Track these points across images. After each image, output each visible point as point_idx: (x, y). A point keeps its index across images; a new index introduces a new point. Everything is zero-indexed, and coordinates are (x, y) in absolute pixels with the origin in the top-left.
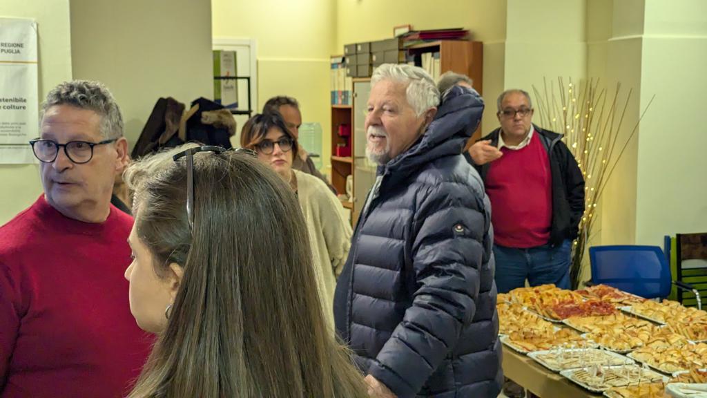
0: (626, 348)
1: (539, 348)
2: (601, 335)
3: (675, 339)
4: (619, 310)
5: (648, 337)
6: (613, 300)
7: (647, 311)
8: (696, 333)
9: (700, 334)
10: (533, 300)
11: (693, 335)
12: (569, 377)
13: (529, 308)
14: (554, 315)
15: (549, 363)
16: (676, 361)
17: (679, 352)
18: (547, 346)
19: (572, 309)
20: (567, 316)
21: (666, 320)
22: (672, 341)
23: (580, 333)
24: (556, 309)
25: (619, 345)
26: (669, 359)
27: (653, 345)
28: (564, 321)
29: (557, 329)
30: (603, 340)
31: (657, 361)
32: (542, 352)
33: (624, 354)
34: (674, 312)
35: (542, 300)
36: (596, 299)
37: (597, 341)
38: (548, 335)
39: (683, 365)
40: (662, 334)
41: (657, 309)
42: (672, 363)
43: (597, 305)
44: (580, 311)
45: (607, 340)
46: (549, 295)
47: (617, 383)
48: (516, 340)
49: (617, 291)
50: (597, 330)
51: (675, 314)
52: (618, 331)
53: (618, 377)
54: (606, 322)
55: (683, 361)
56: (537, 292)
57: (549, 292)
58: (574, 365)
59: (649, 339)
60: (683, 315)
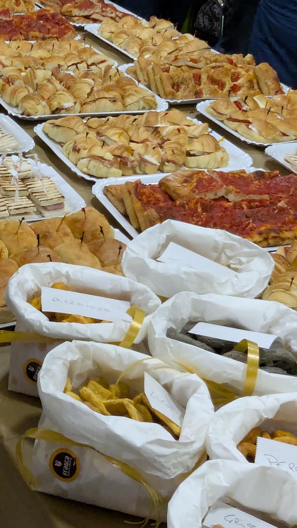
5: (89, 91)
6: (76, 12)
7: (118, 35)
9: (183, 87)
11: (169, 89)
21: (142, 52)
41: (138, 32)
42: (101, 159)
43: (47, 20)
51: (158, 44)
55: (125, 155)
59: (89, 95)
60: (170, 47)
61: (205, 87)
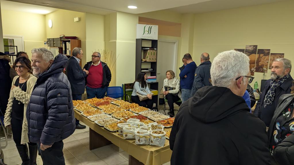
0: (111, 113)
1: (90, 115)
2: (105, 110)
3: (122, 110)
4: (111, 103)
6: (109, 101)
7: (117, 103)
8: (126, 108)
10: (91, 102)
12: (97, 123)
13: (90, 104)
14: (96, 106)
15: (92, 119)
16: (121, 116)
17: (122, 114)
18: (93, 114)
19: (100, 104)
20: (99, 105)
21: (121, 105)
22: (121, 110)
23: (101, 110)
24: (96, 104)
25: (109, 113)
26: (120, 116)
27: (117, 112)
28: (98, 107)
29: (96, 109)
30: (106, 112)
31: (117, 116)
32: (91, 116)
33: (110, 115)
34: (122, 103)
35: (93, 102)
36: (106, 101)
37: (104, 112)
38: (93, 112)
39: (123, 117)
40: (119, 109)
41: (119, 102)
42: (120, 117)
44: (101, 104)
45: (107, 111)
46: (95, 100)
47: (107, 123)
48: (85, 113)
49: (111, 98)
50: (105, 109)
52: (109, 109)
53: (108, 122)
54: (107, 107)
56: (92, 100)
57: (95, 99)
58: (98, 119)
59: (116, 110)
60: (124, 103)
61: (130, 108)
